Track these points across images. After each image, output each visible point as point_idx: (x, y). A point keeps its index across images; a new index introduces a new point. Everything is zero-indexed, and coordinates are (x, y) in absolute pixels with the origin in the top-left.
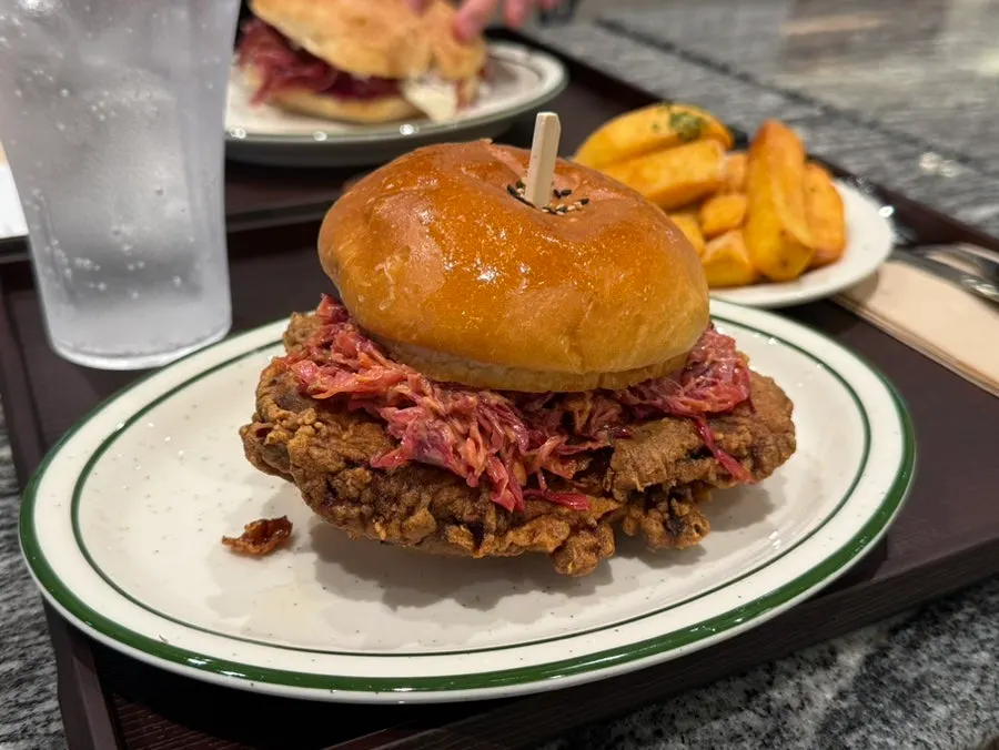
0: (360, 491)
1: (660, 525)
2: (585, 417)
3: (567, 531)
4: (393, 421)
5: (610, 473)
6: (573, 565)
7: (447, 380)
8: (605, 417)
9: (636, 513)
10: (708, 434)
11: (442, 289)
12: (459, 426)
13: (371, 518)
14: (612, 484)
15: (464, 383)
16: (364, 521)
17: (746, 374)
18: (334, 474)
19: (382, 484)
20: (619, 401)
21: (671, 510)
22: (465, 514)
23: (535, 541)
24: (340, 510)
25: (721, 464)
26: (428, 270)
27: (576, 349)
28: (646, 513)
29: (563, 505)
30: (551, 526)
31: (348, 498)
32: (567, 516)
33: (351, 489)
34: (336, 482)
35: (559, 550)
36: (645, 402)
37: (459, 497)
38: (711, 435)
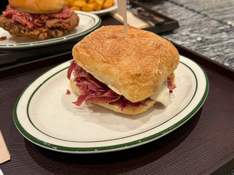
0: (9, 26)
1: (54, 33)
5: (46, 26)
9: (50, 31)
10: (61, 20)
12: (22, 17)
18: (5, 24)
19: (12, 25)
20: (48, 16)
23: (34, 33)
25: (63, 24)
27: (37, 6)
35: (39, 35)
36: (52, 16)
37: (22, 27)
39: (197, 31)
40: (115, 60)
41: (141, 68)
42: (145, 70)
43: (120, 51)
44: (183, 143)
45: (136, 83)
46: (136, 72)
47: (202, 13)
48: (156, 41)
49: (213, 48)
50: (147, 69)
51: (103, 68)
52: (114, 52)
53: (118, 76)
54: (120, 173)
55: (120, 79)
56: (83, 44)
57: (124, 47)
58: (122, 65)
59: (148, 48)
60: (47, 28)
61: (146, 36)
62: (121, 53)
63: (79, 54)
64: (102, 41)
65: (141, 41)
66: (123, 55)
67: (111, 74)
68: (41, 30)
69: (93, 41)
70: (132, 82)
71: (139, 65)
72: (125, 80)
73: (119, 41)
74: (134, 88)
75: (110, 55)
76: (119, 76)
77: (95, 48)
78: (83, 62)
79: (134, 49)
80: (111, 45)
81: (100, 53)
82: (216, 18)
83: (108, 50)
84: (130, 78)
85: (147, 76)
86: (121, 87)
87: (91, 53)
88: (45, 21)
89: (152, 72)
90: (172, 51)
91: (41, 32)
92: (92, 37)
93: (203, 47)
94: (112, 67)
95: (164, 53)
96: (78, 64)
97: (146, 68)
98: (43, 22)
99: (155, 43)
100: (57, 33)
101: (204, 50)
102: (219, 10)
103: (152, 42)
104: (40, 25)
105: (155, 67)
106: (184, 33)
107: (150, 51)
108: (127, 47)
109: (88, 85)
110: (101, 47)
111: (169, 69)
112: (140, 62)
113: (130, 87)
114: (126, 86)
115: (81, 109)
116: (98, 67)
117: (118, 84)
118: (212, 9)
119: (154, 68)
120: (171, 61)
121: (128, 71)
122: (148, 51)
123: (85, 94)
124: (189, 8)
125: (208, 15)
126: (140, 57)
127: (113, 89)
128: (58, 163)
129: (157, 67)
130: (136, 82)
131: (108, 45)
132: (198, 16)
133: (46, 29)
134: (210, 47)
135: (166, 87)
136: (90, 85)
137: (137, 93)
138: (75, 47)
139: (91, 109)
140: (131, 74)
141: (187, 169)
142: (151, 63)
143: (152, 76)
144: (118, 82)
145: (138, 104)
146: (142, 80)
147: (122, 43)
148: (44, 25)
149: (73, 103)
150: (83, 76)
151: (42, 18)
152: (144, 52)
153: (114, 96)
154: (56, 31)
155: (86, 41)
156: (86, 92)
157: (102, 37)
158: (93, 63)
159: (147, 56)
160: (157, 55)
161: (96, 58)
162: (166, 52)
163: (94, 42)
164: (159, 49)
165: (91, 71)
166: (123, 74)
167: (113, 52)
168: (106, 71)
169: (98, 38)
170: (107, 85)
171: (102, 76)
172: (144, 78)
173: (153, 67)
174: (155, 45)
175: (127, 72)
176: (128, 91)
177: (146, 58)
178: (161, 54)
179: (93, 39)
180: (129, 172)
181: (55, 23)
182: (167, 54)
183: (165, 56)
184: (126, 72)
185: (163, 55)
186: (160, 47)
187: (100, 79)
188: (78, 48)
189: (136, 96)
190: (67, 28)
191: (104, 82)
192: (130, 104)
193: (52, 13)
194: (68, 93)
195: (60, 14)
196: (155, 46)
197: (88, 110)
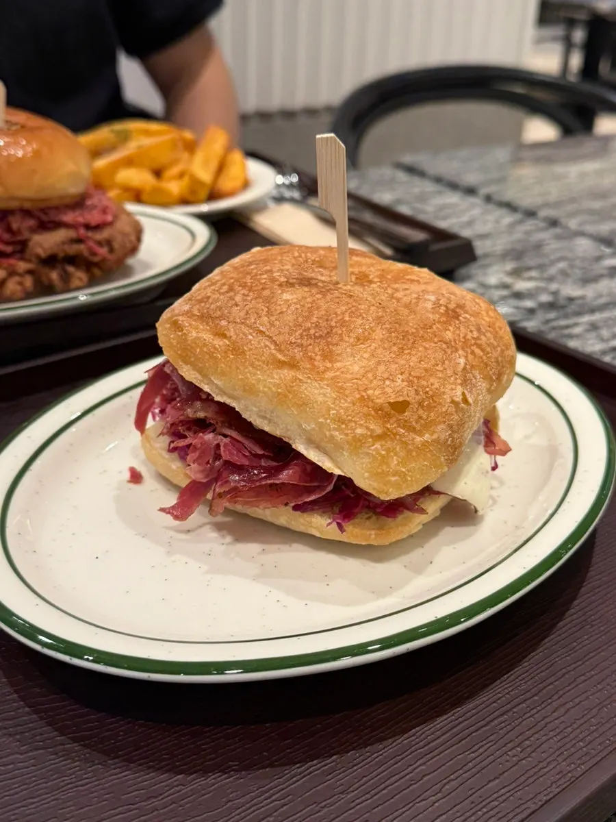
39: (534, 274)
40: (318, 358)
41: (406, 383)
42: (420, 390)
43: (331, 327)
44: (552, 637)
45: (395, 431)
46: (393, 397)
47: (543, 213)
48: (443, 294)
49: (594, 327)
50: (428, 387)
51: (278, 386)
52: (312, 331)
53: (329, 409)
54: (354, 749)
55: (339, 421)
56: (198, 306)
57: (343, 314)
58: (342, 372)
59: (423, 317)
60: (34, 259)
61: (408, 280)
62: (336, 333)
63: (186, 340)
64: (266, 293)
65: (395, 295)
66: (342, 340)
67: (303, 404)
68: (11, 265)
69: (235, 295)
70: (379, 431)
71: (402, 374)
72: (355, 422)
73: (324, 295)
74: (388, 451)
75: (299, 341)
76: (334, 409)
77: (245, 319)
78: (200, 365)
79: (379, 320)
80: (298, 306)
81: (261, 332)
82: (590, 229)
83: (291, 324)
84: (373, 416)
85: (430, 408)
86: (343, 449)
87: (231, 333)
88: (26, 235)
89: (445, 397)
90: (498, 329)
91: (12, 273)
92: (228, 283)
93: (563, 323)
94: (309, 381)
95: (475, 334)
96: (183, 374)
97: (424, 383)
98: (19, 238)
99: (441, 302)
100: (66, 278)
101: (566, 332)
102: (597, 205)
103: (433, 298)
104: (9, 249)
105: (452, 379)
106: (493, 280)
107: (431, 327)
108: (354, 313)
109: (218, 446)
110: (264, 313)
111: (492, 388)
112: (403, 362)
113: (373, 448)
114: (359, 444)
115: (189, 531)
116: (259, 381)
117: (332, 436)
118: (572, 200)
119: (449, 383)
120: (497, 362)
121: (364, 394)
122: (426, 326)
123: (206, 477)
124: (496, 197)
125: (564, 221)
126: (400, 346)
127: (313, 455)
128: (129, 723)
129: (456, 379)
130: (395, 428)
131: (289, 306)
132: (530, 225)
133: (29, 261)
134: (587, 323)
135: (481, 449)
136: (225, 445)
137: (398, 468)
138: (166, 315)
139: (225, 532)
140: (378, 401)
141: (579, 722)
142: (437, 365)
143: (444, 410)
144: (330, 430)
145: (393, 508)
146: (414, 423)
147: (337, 300)
148: (21, 248)
149: (162, 510)
150: (201, 415)
151: (15, 226)
152: (414, 331)
153: (311, 481)
154: (65, 271)
155: (208, 295)
156: (212, 469)
157: (263, 281)
158: (238, 368)
159: (424, 344)
160: (455, 341)
161: (250, 350)
162: (479, 330)
163: (238, 298)
164: (457, 322)
165: (230, 397)
166: (349, 403)
167: (309, 329)
168: (286, 396)
169: (252, 287)
170: (290, 442)
171: (272, 412)
172: (420, 417)
173: (445, 379)
174: (443, 308)
175: (363, 396)
176: (366, 460)
177: (420, 349)
178: (464, 337)
179: (231, 289)
180: (385, 743)
181: (63, 243)
182: (483, 337)
183: (479, 342)
184: (358, 396)
185: (473, 342)
186: (459, 316)
187: (266, 422)
188: (180, 318)
189: (396, 478)
190: (104, 260)
191: (277, 432)
192: (366, 510)
193: (50, 208)
194: (136, 477)
195: (77, 213)
196: (442, 311)
197: (214, 535)
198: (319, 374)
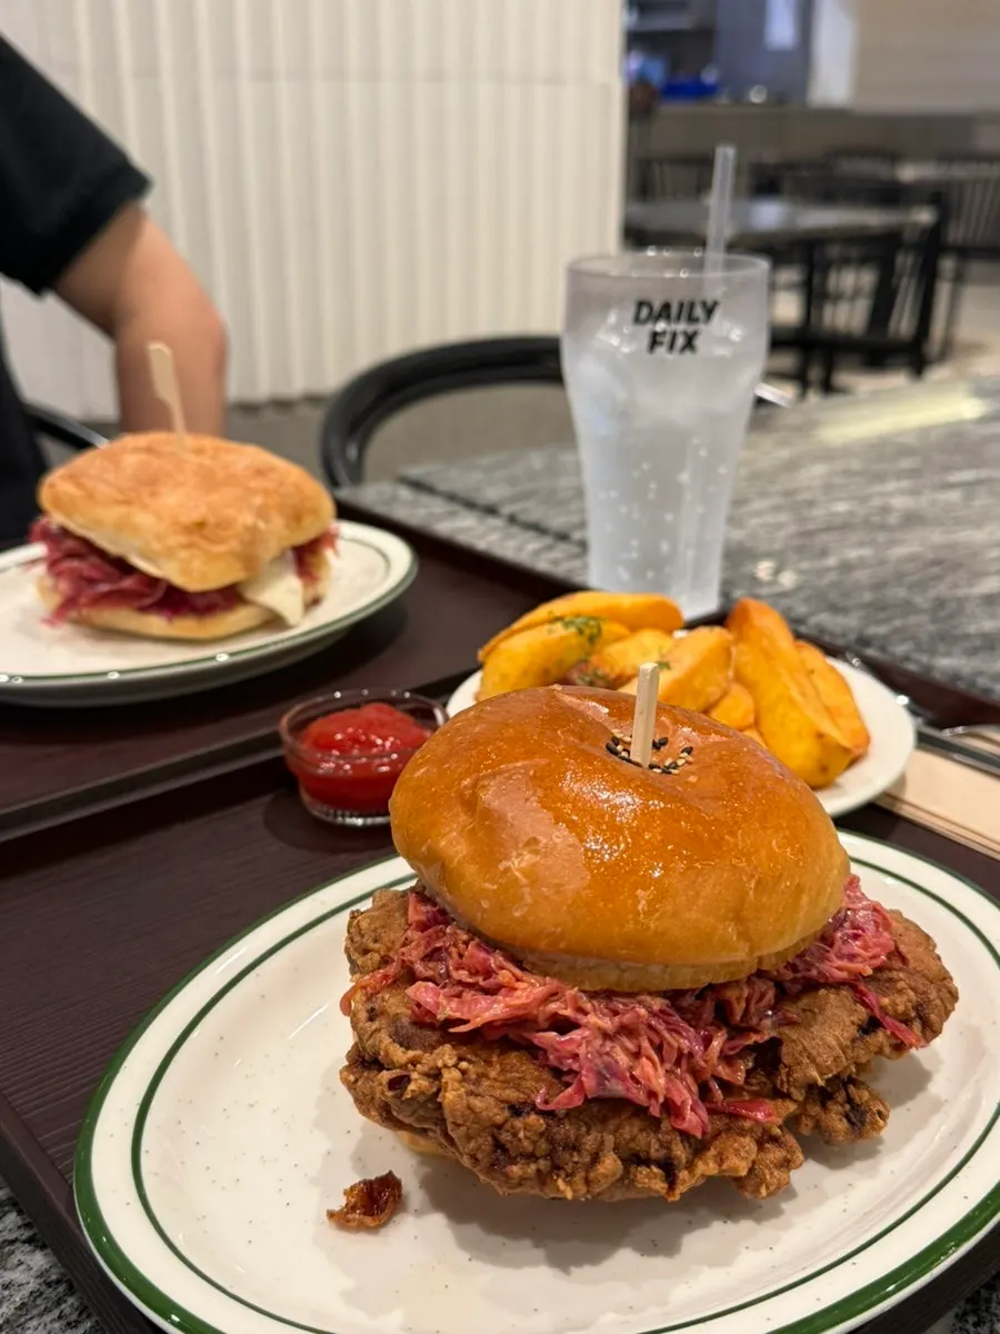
0: (534, 1143)
1: (845, 1120)
2: (744, 1005)
3: (754, 1147)
4: (556, 1050)
5: (784, 1071)
6: (767, 1188)
7: (598, 988)
8: (765, 1002)
9: (815, 1110)
10: (874, 1002)
11: (590, 887)
12: (630, 1045)
13: (550, 1173)
14: (788, 1082)
15: (616, 989)
16: (542, 1178)
17: (885, 918)
18: (500, 1127)
19: (555, 1129)
20: (771, 980)
21: (850, 1100)
22: (652, 1151)
23: (725, 1167)
24: (516, 1170)
25: (893, 1034)
26: (566, 864)
27: (744, 935)
28: (824, 1106)
29: (745, 1118)
30: (736, 1145)
31: (521, 1154)
32: (751, 1130)
33: (526, 1143)
34: (505, 1137)
35: (751, 1170)
36: (799, 975)
37: (641, 1130)
38: (878, 1002)
40: (147, 497)
41: (208, 510)
42: (217, 515)
46: (197, 518)
50: (225, 514)
51: (118, 518)
53: (152, 530)
58: (162, 505)
59: (234, 473)
62: (162, 481)
66: (164, 484)
67: (136, 529)
70: (184, 542)
72: (169, 537)
74: (192, 556)
76: (155, 529)
84: (181, 532)
85: (225, 528)
89: (239, 523)
94: (139, 512)
97: (222, 511)
107: (238, 479)
109: (82, 568)
113: (181, 555)
116: (104, 515)
117: (153, 549)
123: (76, 591)
130: (197, 541)
136: (87, 567)
143: (237, 530)
144: (152, 545)
146: (212, 538)
156: (78, 585)
158: (91, 508)
161: (100, 495)
166: (165, 525)
168: (123, 525)
175: (175, 520)
176: (177, 564)
184: (172, 520)
198: (145, 507)
